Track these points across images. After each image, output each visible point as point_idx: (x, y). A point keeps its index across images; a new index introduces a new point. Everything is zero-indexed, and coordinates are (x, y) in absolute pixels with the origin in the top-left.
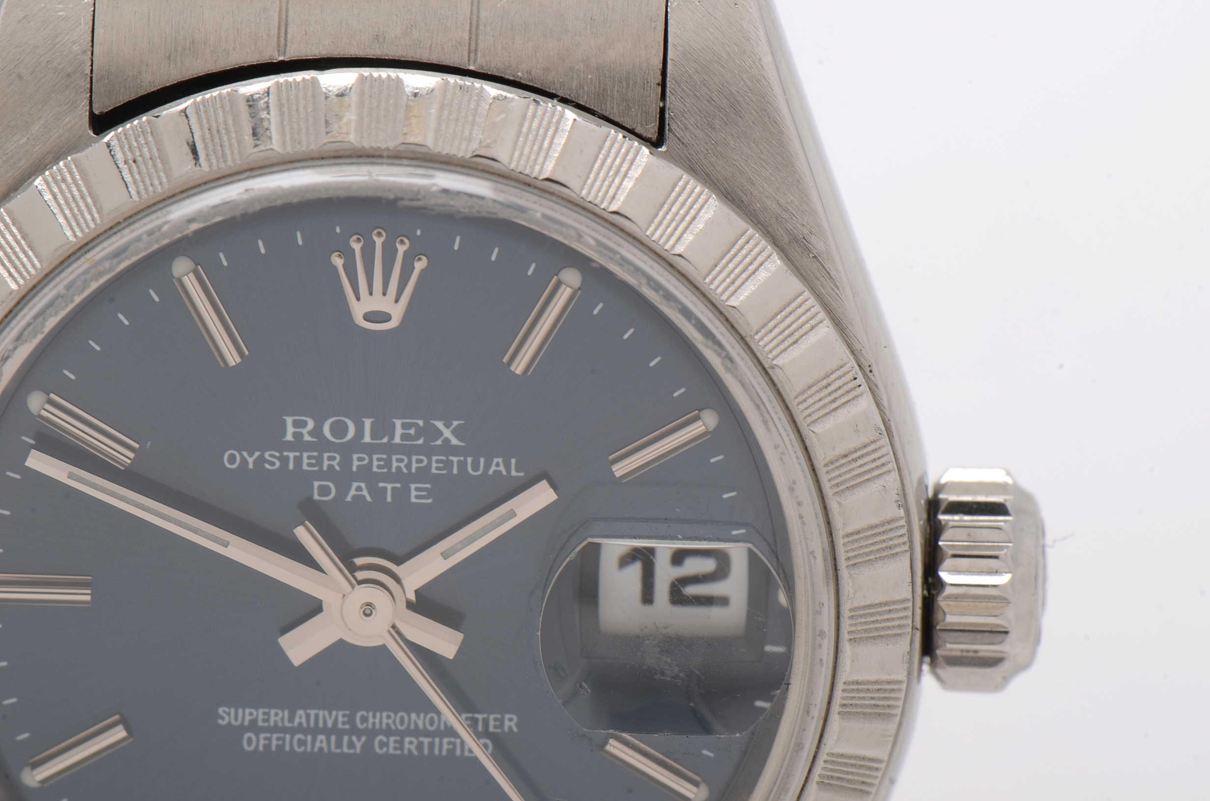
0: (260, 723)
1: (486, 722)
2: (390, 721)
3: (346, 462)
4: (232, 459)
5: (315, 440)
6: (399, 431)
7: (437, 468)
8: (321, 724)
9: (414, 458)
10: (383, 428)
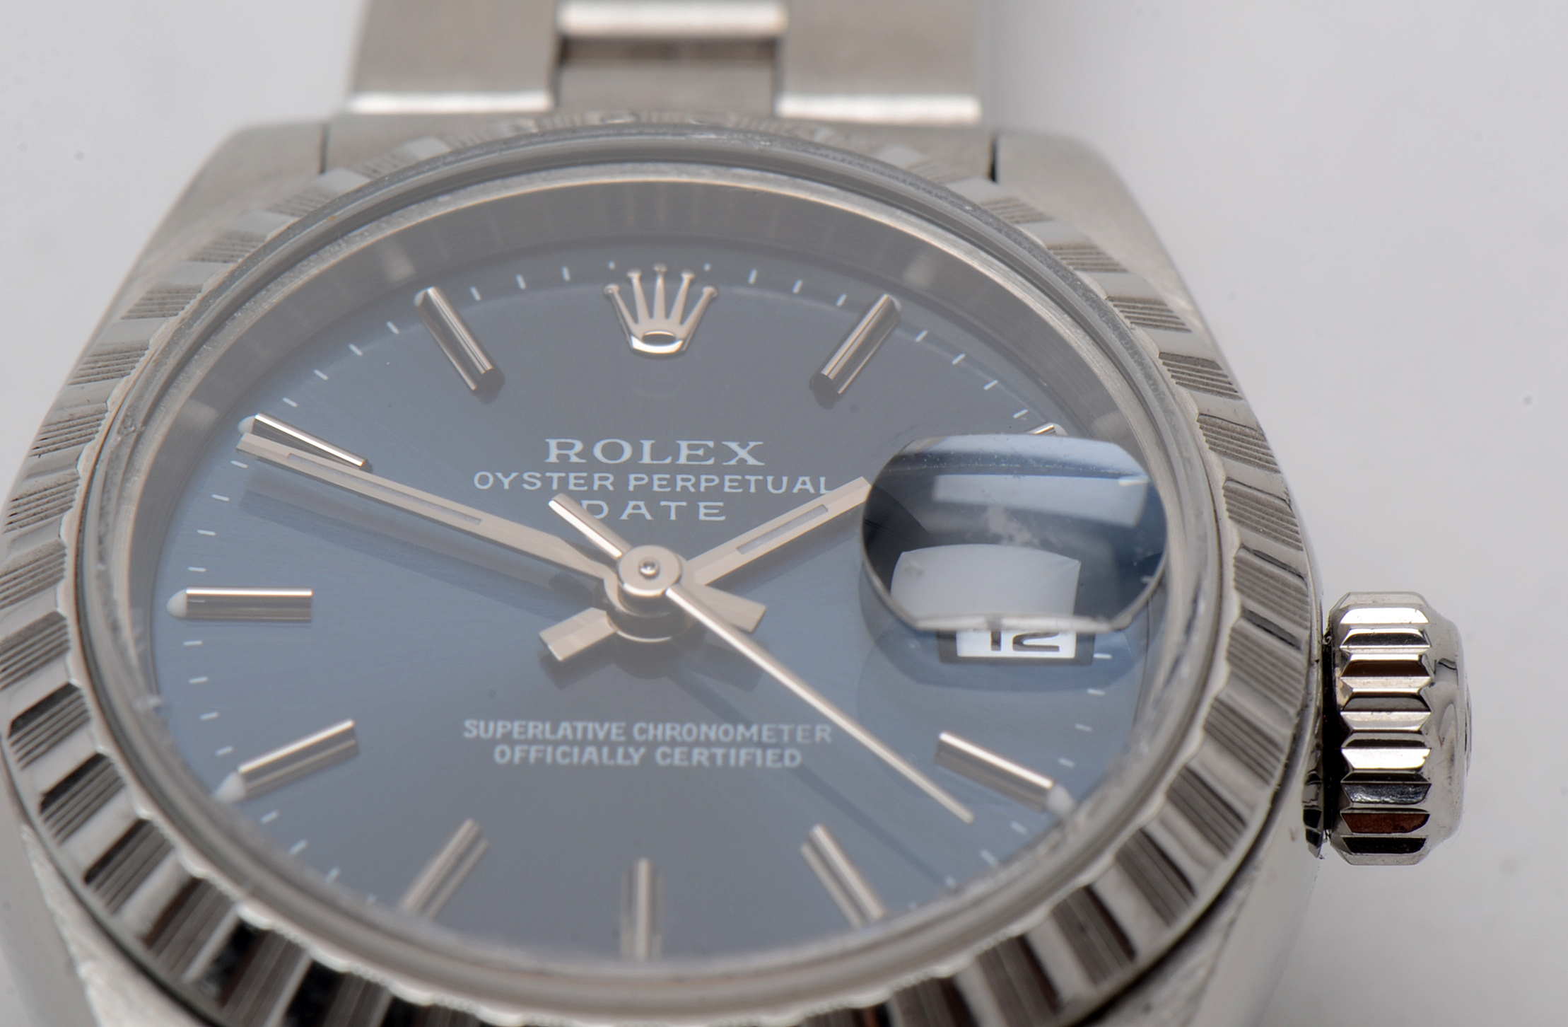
0: (516, 736)
1: (792, 733)
3: (621, 482)
4: (484, 480)
5: (583, 461)
6: (684, 452)
7: (731, 487)
8: (590, 736)
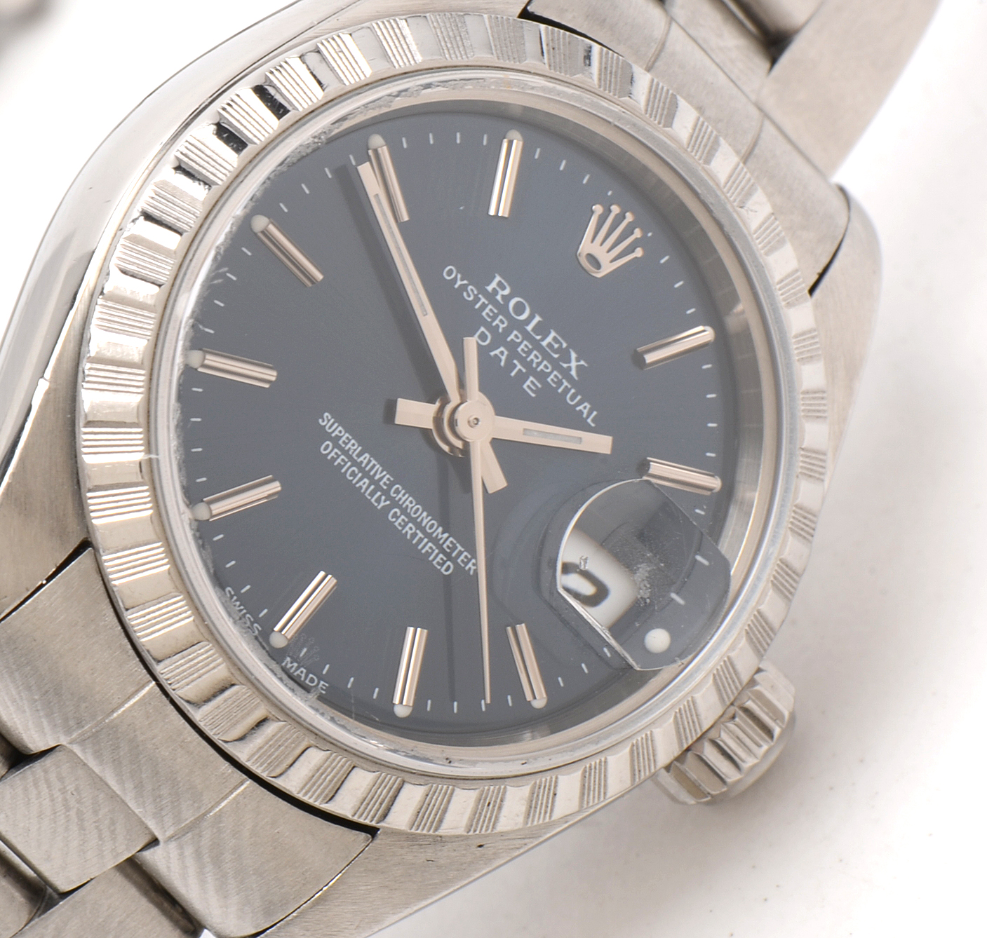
0: (341, 442)
1: (460, 554)
2: (410, 506)
3: (508, 331)
4: (450, 273)
5: (502, 302)
6: (549, 339)
7: (552, 380)
8: (372, 473)
9: (545, 362)
10: (542, 329)
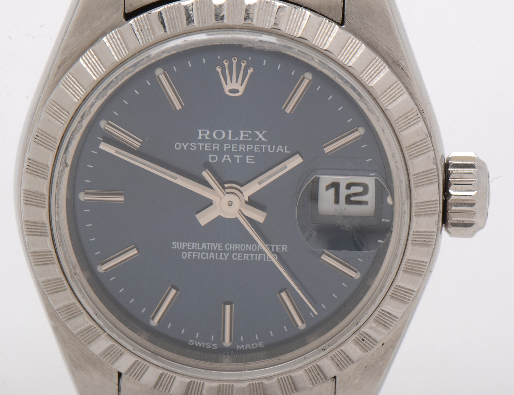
1: (275, 248)
2: (238, 248)
3: (222, 147)
4: (178, 146)
5: (210, 139)
6: (242, 135)
8: (212, 249)
9: (248, 146)
10: (236, 134)
